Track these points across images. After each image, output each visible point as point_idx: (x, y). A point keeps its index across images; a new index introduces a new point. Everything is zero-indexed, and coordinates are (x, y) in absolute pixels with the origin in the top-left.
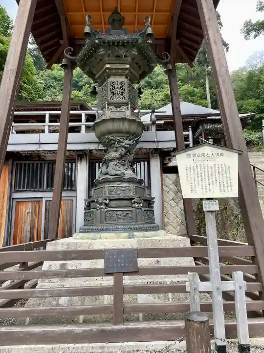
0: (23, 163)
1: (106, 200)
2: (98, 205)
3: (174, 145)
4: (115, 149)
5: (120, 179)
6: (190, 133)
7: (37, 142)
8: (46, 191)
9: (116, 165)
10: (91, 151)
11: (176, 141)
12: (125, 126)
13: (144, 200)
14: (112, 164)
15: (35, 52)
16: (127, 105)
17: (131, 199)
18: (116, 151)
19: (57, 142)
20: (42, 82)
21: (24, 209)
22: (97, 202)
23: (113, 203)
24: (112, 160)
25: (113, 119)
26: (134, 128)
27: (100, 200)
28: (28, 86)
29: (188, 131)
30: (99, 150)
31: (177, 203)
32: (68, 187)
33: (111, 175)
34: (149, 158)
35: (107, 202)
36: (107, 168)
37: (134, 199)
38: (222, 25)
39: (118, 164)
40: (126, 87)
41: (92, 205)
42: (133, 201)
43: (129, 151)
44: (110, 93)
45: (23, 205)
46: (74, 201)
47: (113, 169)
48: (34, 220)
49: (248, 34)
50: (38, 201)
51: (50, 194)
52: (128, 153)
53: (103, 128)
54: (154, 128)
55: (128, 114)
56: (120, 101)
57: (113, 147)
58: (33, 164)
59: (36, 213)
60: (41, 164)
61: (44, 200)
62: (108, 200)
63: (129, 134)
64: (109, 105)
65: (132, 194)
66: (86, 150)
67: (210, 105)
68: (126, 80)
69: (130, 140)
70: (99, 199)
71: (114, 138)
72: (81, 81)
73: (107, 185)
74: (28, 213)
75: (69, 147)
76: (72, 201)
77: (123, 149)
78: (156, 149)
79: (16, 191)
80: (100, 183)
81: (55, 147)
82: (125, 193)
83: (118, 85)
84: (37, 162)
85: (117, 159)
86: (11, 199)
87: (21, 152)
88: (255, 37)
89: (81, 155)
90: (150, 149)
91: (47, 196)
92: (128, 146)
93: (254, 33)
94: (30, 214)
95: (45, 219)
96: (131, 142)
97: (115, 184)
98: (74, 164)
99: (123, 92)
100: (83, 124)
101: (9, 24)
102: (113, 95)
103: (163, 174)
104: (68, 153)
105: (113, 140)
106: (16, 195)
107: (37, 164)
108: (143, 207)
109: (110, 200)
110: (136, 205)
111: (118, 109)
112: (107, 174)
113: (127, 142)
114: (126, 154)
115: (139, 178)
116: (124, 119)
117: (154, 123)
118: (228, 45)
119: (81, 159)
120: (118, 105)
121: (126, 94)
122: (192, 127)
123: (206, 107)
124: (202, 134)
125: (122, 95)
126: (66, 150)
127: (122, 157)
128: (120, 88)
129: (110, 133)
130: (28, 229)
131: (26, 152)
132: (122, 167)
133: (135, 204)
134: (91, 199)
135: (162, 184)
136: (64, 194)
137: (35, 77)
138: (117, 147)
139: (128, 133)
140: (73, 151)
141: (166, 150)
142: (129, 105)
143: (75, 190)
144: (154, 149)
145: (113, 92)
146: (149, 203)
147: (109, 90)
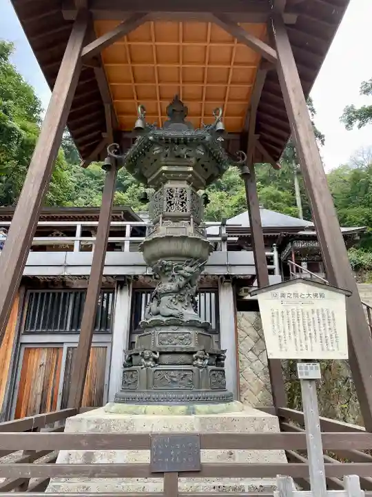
0: (40, 291)
1: (156, 353)
2: (143, 360)
3: (252, 271)
4: (171, 278)
5: (176, 321)
6: (275, 254)
7: (62, 263)
8: (70, 333)
9: (171, 301)
10: (136, 277)
11: (256, 265)
12: (186, 247)
13: (211, 355)
14: (164, 299)
15: (68, 142)
16: (188, 218)
17: (192, 353)
18: (171, 281)
19: (91, 263)
20: (75, 180)
21: (36, 360)
22: (142, 356)
23: (166, 358)
24: (167, 293)
25: (169, 238)
26: (197, 250)
27: (147, 353)
28: (54, 186)
29: (272, 251)
30: (147, 275)
31: (258, 356)
32: (101, 328)
33: (163, 316)
34: (218, 288)
35: (157, 356)
36: (158, 305)
37: (196, 352)
38: (314, 112)
39: (174, 300)
40: (188, 195)
41: (135, 359)
42: (194, 356)
43: (190, 282)
44: (165, 202)
45: (34, 353)
46: (109, 349)
47: (168, 306)
48: (50, 376)
49: (351, 123)
50: (56, 348)
51: (76, 338)
52: (189, 285)
53: (155, 249)
54: (224, 247)
55: (189, 230)
56: (180, 213)
57: (167, 276)
58: (54, 294)
59: (52, 366)
60: (65, 294)
61: (65, 347)
62: (158, 354)
63: (190, 258)
64: (164, 218)
65: (192, 345)
66: (129, 276)
67: (301, 214)
68: (188, 186)
69: (191, 266)
70: (145, 352)
71: (170, 263)
72: (126, 179)
73: (158, 330)
74: (41, 366)
75: (107, 271)
76: (106, 348)
77: (183, 279)
78: (227, 277)
79: (26, 333)
80: (148, 326)
81: (87, 271)
82: (183, 344)
83: (177, 192)
84: (59, 291)
85: (174, 292)
86: (18, 344)
87: (39, 277)
88: (360, 126)
89: (122, 282)
90: (219, 276)
91: (71, 340)
92: (189, 274)
93: (358, 122)
94: (44, 368)
95: (66, 374)
96: (192, 269)
97: (170, 330)
98: (111, 295)
99: (183, 202)
100: (127, 239)
101: (36, 106)
102: (171, 205)
103: (238, 313)
104: (104, 280)
105: (169, 266)
106: (26, 339)
107: (60, 294)
108: (208, 364)
109: (161, 353)
110: (199, 362)
111: (175, 223)
112: (158, 314)
113: (187, 268)
114: (185, 286)
115: (202, 320)
116: (184, 238)
117: (224, 240)
118: (323, 136)
119: (121, 288)
120: (176, 219)
121: (188, 205)
122: (277, 246)
123: (297, 217)
124: (291, 254)
125: (182, 205)
126: (102, 275)
127: (180, 289)
128: (180, 196)
129: (164, 256)
130: (39, 389)
131: (46, 278)
132: (179, 304)
133: (197, 360)
134: (134, 352)
135: (236, 327)
136: (95, 338)
137: (65, 174)
138: (173, 276)
139: (189, 256)
140: (112, 276)
141: (242, 277)
142: (192, 220)
143: (111, 333)
144: (225, 275)
145: (170, 202)
146: (218, 358)
147: (165, 199)
